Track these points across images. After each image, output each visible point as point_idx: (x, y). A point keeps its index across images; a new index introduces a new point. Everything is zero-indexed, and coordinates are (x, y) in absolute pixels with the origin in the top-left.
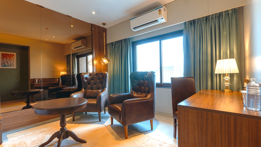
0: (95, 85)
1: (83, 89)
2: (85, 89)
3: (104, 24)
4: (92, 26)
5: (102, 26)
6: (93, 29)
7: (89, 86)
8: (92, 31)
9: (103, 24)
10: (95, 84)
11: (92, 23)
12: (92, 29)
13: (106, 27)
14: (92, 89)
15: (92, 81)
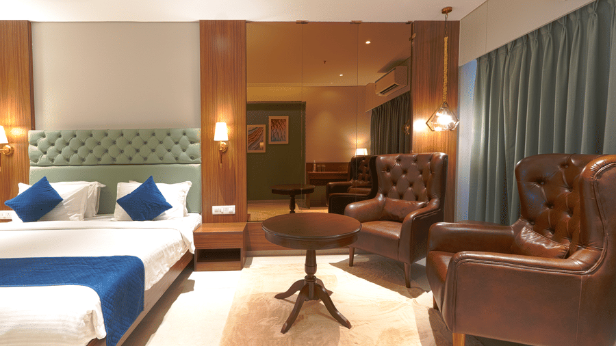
0: (410, 189)
1: (381, 195)
2: (385, 195)
3: (447, 11)
4: (413, 26)
5: (442, 18)
6: (414, 35)
7: (394, 187)
8: (411, 39)
9: (443, 12)
10: (411, 185)
11: (413, 20)
12: (412, 34)
13: (452, 17)
14: (401, 197)
15: (404, 176)
